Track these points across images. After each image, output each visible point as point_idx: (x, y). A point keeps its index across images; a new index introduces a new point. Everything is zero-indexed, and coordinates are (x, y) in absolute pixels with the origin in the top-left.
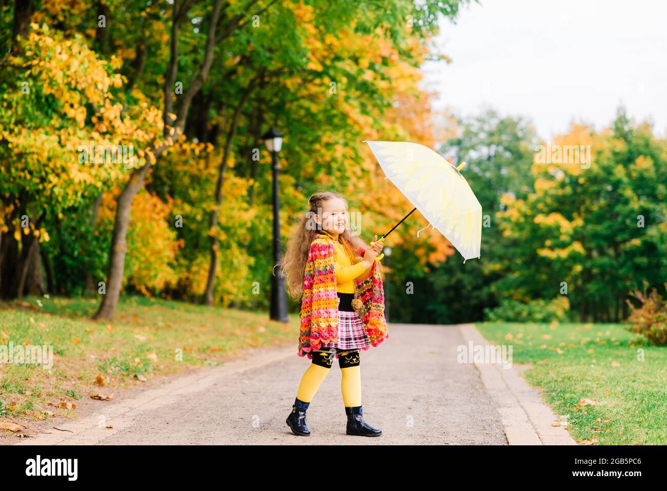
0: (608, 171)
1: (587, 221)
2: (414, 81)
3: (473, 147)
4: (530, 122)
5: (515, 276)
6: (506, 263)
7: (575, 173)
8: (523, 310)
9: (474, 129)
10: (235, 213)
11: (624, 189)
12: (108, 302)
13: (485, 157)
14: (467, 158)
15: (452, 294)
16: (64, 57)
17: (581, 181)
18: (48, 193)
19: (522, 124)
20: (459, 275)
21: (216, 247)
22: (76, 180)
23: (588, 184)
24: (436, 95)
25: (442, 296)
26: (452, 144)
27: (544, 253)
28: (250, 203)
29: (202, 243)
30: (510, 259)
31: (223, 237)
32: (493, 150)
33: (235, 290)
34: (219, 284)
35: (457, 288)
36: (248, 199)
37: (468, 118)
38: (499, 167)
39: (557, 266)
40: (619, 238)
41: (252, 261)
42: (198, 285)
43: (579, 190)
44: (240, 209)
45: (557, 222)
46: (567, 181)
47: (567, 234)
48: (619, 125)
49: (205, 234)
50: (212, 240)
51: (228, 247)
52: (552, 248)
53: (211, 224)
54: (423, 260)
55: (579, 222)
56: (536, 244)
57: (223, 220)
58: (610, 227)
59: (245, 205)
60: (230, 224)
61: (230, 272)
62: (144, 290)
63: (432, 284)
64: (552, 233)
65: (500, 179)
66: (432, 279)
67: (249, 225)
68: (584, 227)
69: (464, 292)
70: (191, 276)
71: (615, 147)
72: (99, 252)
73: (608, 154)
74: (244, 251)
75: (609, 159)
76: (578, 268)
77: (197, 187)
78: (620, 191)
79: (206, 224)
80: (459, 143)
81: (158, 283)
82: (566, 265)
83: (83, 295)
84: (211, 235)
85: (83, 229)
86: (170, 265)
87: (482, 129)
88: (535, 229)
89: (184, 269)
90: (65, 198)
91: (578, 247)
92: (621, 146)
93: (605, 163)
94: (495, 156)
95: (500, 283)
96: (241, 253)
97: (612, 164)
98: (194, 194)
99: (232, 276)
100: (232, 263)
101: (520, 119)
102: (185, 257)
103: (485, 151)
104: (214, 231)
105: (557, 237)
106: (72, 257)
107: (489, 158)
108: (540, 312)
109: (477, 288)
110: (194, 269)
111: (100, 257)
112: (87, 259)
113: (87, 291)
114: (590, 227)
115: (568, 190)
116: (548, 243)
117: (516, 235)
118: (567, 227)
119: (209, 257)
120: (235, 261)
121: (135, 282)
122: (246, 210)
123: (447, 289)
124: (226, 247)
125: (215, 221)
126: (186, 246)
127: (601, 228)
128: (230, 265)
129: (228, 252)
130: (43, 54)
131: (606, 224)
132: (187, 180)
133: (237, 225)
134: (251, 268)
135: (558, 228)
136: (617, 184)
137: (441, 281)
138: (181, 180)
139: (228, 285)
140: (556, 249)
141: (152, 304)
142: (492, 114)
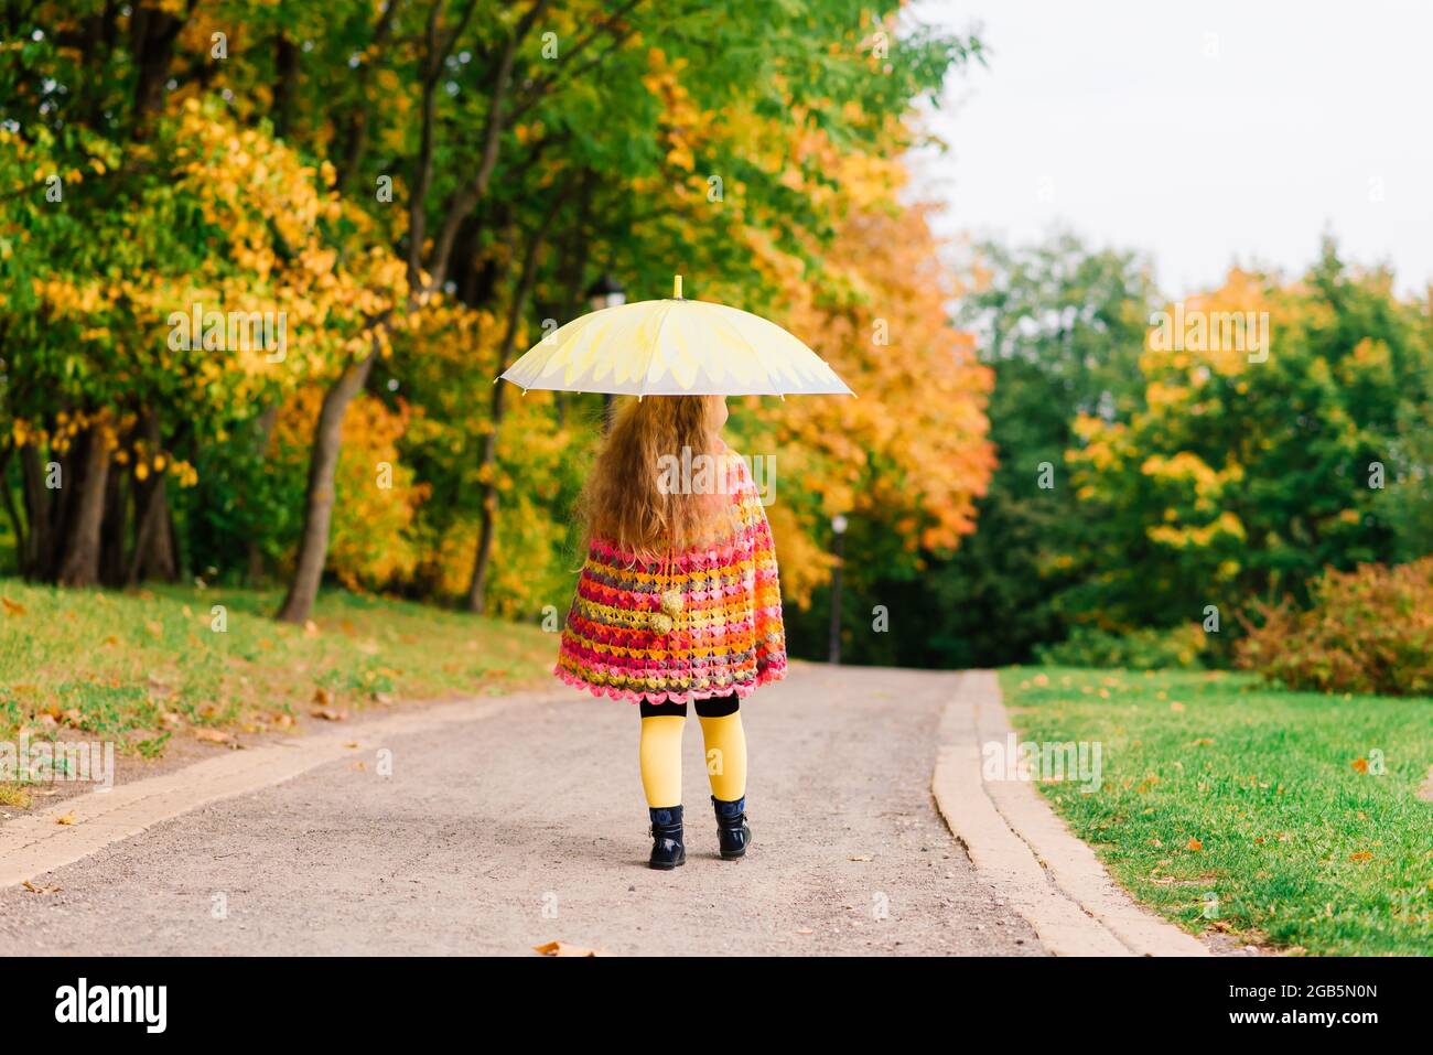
0: (1296, 369)
1: (1251, 471)
2: (888, 185)
3: (1027, 311)
4: (1150, 264)
5: (1104, 580)
6: (1086, 553)
7: (1231, 370)
8: (1110, 649)
9: (1032, 274)
10: (531, 439)
11: (1329, 408)
12: (298, 595)
13: (1053, 331)
14: (1013, 333)
15: (975, 616)
16: (244, 159)
17: (1242, 387)
18: (197, 395)
19: (1135, 266)
20: (992, 577)
21: (491, 503)
22: (250, 372)
23: (1256, 395)
24: (940, 207)
25: (954, 620)
26: (984, 302)
27: (1162, 535)
28: (559, 419)
29: (463, 495)
30: (1093, 547)
31: (506, 484)
32: (1068, 318)
33: (525, 591)
34: (494, 578)
35: (986, 604)
36: (556, 411)
37: (1020, 250)
38: (1081, 353)
39: (1187, 563)
40: (1315, 509)
41: (561, 533)
42: (455, 577)
43: (1239, 406)
44: (540, 431)
45: (1189, 472)
46: (1214, 387)
47: (1210, 496)
48: (1326, 275)
49: (470, 476)
50: (485, 489)
51: (515, 504)
52: (1177, 525)
53: (481, 459)
54: (912, 544)
55: (1235, 473)
56: (1147, 517)
57: (506, 452)
58: (1299, 486)
59: (550, 424)
60: (518, 460)
61: (518, 552)
62: (352, 582)
63: (934, 595)
64: (1180, 493)
65: (1083, 379)
66: (934, 583)
67: (555, 461)
68: (1245, 485)
69: (1001, 613)
70: (442, 559)
71: (1312, 318)
72: (272, 505)
73: (1297, 334)
74: (545, 511)
75: (1297, 344)
76: (1231, 568)
77: (457, 387)
78: (1321, 412)
79: (473, 457)
80: (999, 300)
81: (380, 569)
82: (1206, 562)
83: (242, 585)
84: (482, 480)
85: (243, 461)
86: (403, 534)
87: (1047, 274)
88: (1146, 484)
89: (428, 546)
90: (228, 405)
91: (1231, 525)
92: (1325, 319)
93: (1291, 352)
94: (1075, 330)
95: (1070, 593)
96: (539, 517)
97: (1304, 353)
98: (450, 399)
99: (521, 561)
100: (520, 537)
101: (1130, 256)
102: (430, 521)
103: (1053, 320)
104: (487, 472)
105: (1190, 503)
106: (221, 512)
107: (1061, 334)
108: (1147, 653)
109: (1027, 604)
110: (448, 544)
111: (273, 514)
112: (250, 517)
113: (250, 579)
114: (1257, 486)
115: (1215, 407)
116: (1171, 514)
117: (1107, 496)
118: (1209, 481)
119: (477, 524)
120: (528, 534)
121: (338, 565)
122: (552, 433)
123: (965, 606)
124: (509, 503)
125: (491, 452)
126: (434, 498)
127: (1279, 488)
128: (516, 540)
129: (513, 515)
130: (206, 153)
131: (1291, 478)
132: (435, 372)
133: (531, 462)
134: (557, 547)
135: (1191, 483)
136: (1315, 397)
137: (953, 588)
138: (425, 371)
139: (512, 580)
140: (1186, 526)
141: (372, 606)
142: (1072, 244)
